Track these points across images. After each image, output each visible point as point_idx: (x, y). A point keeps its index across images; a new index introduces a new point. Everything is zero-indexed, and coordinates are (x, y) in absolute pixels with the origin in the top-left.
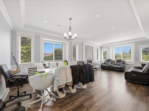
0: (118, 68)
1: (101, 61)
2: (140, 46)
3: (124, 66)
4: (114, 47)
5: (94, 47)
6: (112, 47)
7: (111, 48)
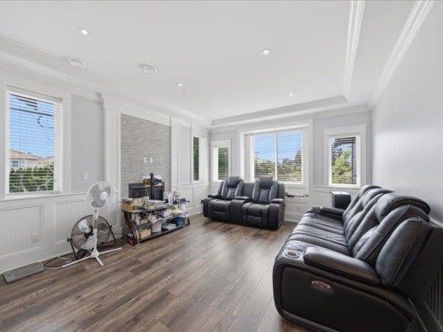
0: (260, 213)
1: (210, 187)
2: (327, 132)
3: (278, 205)
4: (252, 134)
5: (173, 130)
6: (246, 135)
7: (242, 135)
